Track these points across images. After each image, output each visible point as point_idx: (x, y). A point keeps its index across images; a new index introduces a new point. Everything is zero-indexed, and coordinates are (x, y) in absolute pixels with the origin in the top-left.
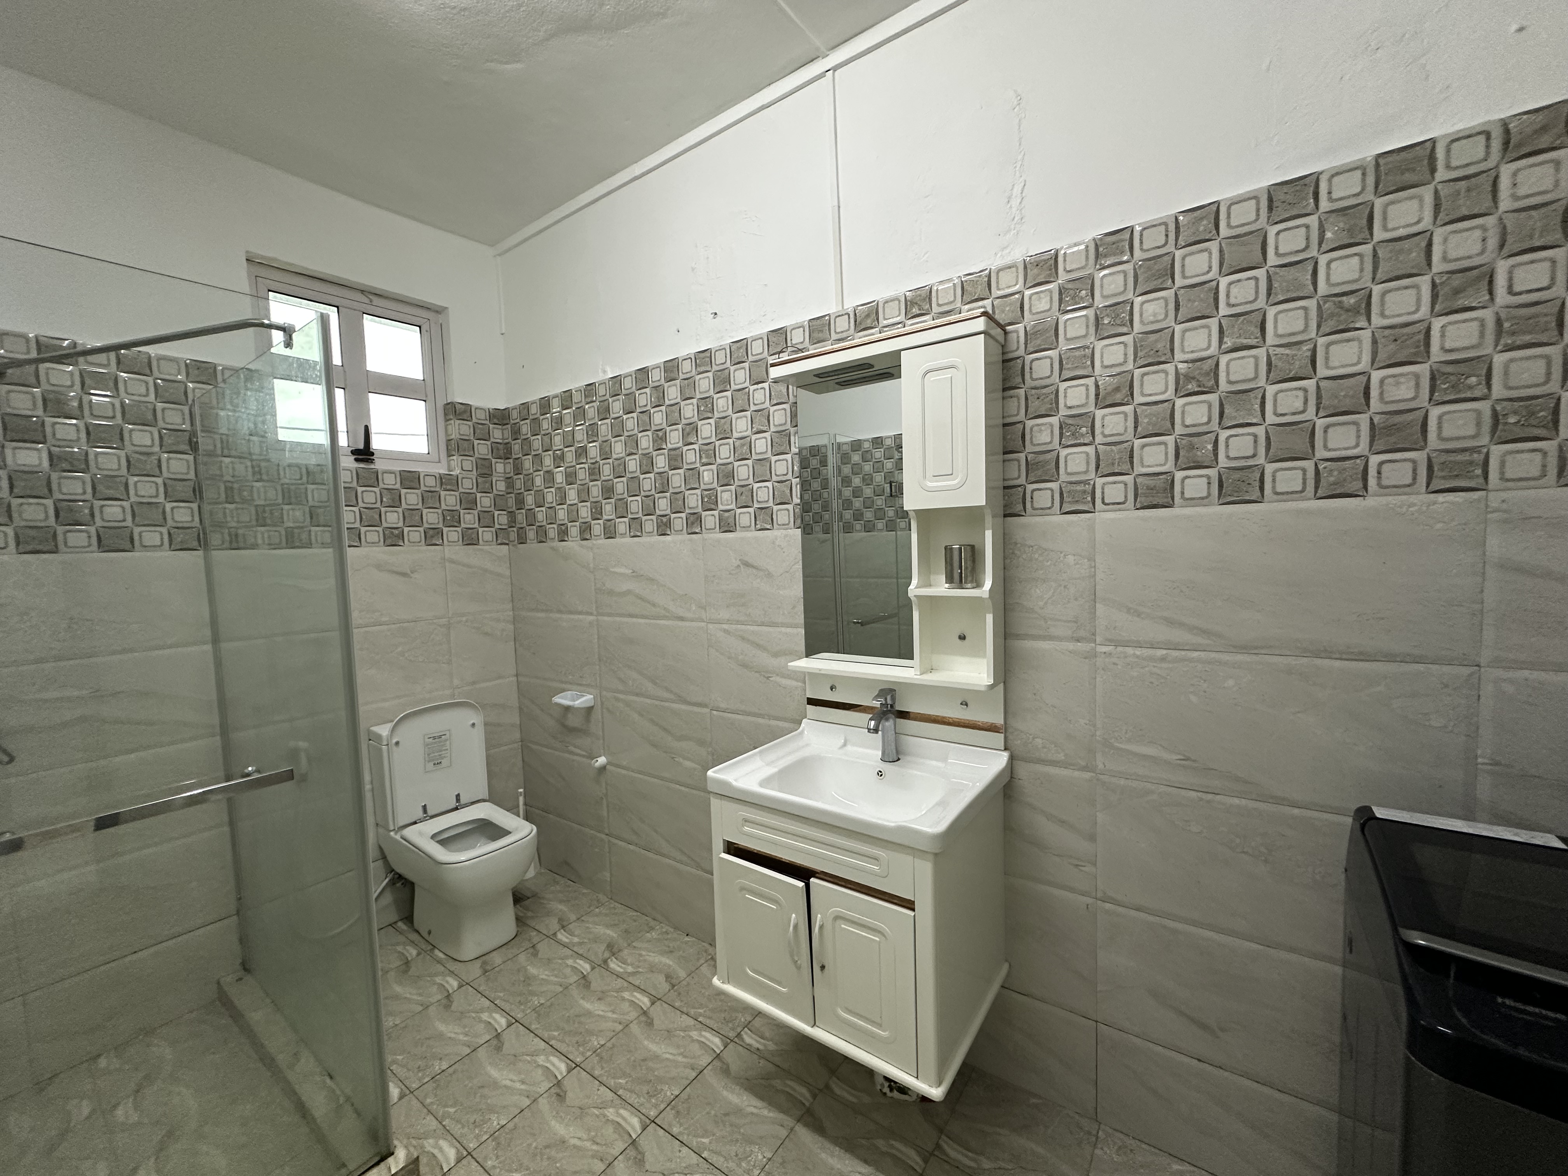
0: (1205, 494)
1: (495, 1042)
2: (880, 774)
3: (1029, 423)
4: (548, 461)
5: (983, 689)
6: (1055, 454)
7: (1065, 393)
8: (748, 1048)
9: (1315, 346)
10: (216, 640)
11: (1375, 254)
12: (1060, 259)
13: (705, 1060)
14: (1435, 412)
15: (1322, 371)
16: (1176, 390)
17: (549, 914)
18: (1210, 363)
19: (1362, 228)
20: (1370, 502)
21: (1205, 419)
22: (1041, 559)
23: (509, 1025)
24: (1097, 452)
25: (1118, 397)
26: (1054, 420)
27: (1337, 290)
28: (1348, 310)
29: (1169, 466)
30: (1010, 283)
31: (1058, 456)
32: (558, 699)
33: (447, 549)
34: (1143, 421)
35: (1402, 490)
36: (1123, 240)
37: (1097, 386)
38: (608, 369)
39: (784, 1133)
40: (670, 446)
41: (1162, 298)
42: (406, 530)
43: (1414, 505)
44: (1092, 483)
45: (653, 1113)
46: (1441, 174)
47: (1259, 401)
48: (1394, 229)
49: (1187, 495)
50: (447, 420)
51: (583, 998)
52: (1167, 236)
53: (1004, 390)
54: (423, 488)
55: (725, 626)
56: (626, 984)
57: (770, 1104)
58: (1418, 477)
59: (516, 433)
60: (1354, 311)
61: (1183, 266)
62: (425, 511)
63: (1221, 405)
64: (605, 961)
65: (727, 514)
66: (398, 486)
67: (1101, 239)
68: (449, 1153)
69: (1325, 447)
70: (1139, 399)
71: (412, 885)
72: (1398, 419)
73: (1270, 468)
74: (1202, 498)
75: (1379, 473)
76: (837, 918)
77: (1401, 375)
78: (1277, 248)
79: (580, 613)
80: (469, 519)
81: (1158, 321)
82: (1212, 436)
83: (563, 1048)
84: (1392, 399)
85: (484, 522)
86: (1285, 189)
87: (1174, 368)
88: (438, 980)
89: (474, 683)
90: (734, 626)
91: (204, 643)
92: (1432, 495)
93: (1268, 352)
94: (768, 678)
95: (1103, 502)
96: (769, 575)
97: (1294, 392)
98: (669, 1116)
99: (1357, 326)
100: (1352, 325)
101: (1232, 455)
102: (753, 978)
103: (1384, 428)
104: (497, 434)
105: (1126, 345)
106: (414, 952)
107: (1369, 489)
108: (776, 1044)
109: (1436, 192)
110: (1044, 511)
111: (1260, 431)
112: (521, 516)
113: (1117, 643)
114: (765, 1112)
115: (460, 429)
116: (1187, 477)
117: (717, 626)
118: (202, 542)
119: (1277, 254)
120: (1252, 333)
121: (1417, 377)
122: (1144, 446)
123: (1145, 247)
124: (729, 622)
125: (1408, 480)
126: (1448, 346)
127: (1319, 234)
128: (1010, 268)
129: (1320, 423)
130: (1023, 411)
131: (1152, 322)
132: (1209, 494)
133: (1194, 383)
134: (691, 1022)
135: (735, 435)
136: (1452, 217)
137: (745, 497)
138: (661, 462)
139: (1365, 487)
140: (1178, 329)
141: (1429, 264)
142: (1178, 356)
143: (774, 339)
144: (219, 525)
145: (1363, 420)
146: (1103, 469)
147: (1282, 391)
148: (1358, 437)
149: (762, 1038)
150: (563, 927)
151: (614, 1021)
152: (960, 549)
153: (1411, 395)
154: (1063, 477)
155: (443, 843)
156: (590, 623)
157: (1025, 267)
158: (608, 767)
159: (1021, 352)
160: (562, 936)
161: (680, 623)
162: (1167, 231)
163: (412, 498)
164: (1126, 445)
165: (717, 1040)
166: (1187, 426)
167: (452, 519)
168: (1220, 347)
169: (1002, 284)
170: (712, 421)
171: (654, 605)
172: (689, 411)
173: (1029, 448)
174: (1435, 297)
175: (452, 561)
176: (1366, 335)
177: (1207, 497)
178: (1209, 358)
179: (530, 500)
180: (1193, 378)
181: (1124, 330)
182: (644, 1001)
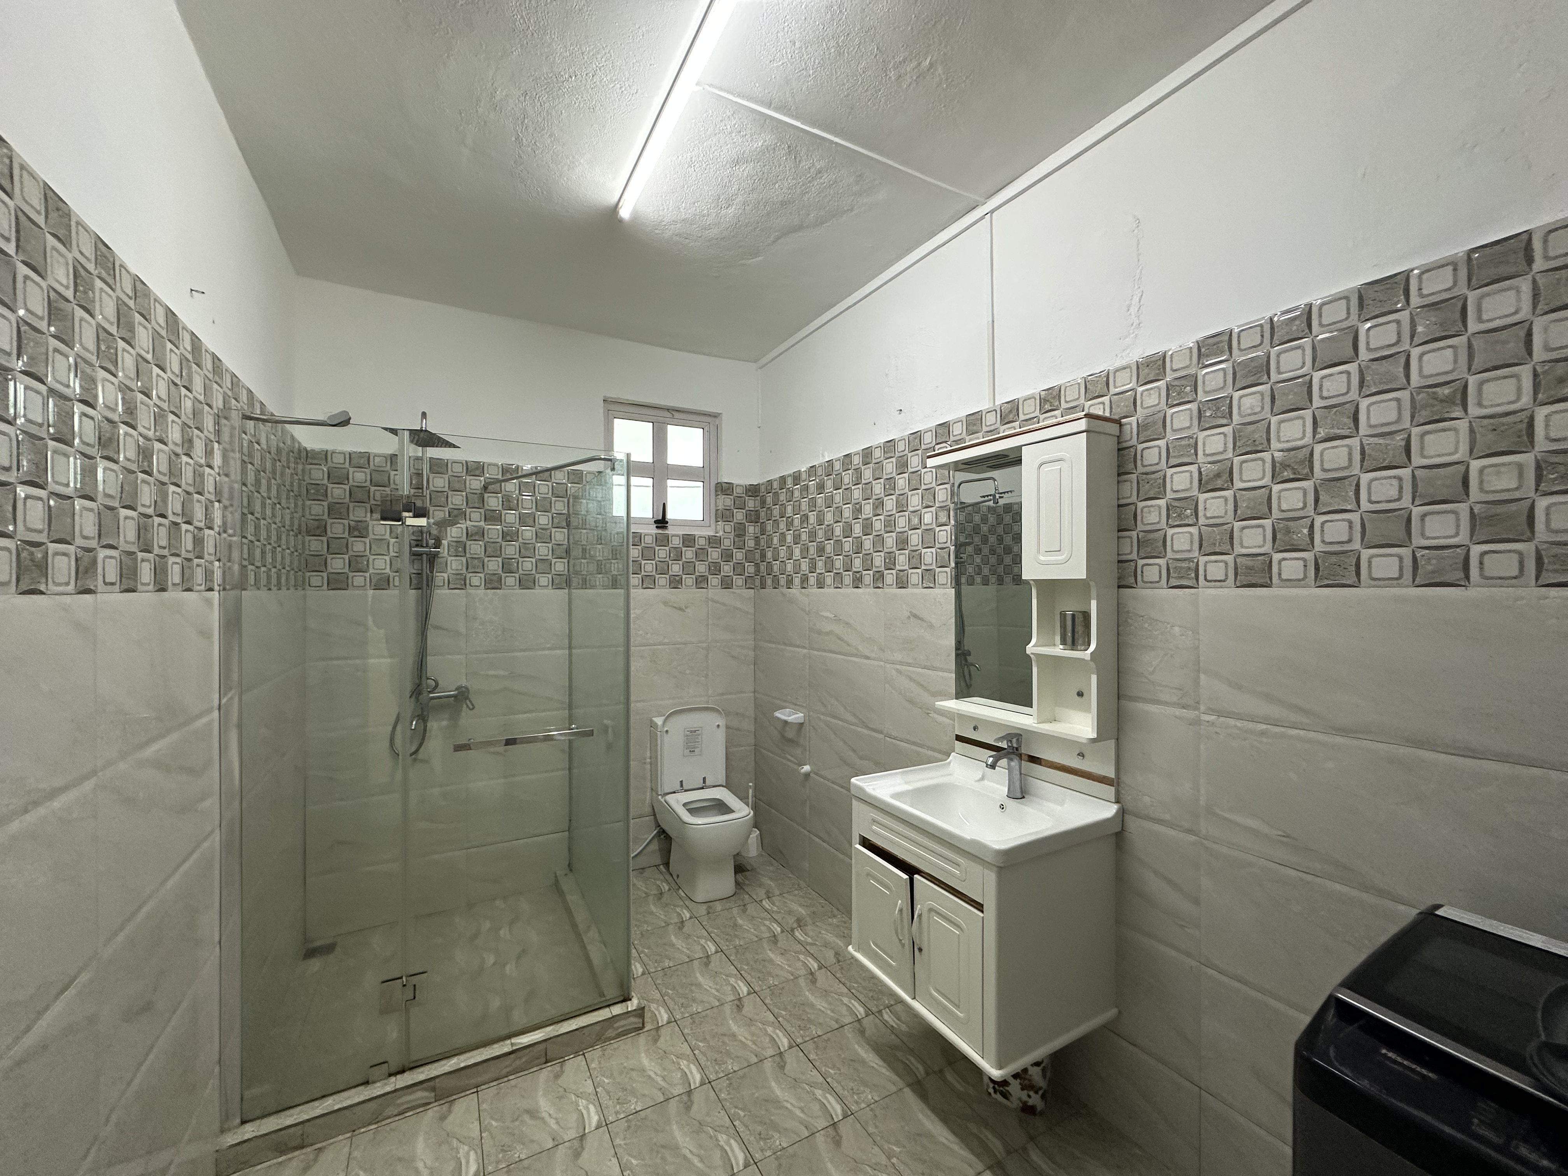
0: (1301, 576)
1: (705, 960)
2: (1002, 807)
3: (1140, 505)
4: (782, 526)
5: (1085, 741)
6: (1162, 533)
7: (1172, 478)
8: (885, 1023)
9: (1409, 436)
10: (570, 648)
11: (1470, 346)
12: (1168, 359)
13: (848, 1019)
14: (1542, 504)
15: (1416, 460)
16: (1273, 477)
17: (761, 885)
18: (1305, 452)
19: (1454, 321)
20: (1472, 593)
21: (1301, 505)
22: (1150, 628)
23: (716, 952)
24: (1200, 532)
25: (1219, 483)
26: (1162, 502)
27: (1431, 381)
28: (1442, 401)
29: (1267, 548)
30: (1124, 382)
31: (1165, 535)
32: (778, 714)
33: (710, 591)
34: (1243, 505)
35: (1509, 581)
36: (1222, 342)
37: (1200, 473)
38: (826, 454)
39: (894, 1089)
40: (864, 516)
41: (1258, 392)
42: (684, 577)
43: (1522, 598)
44: (1196, 560)
45: (799, 1041)
46: (1539, 264)
47: (1353, 488)
48: (1489, 321)
49: (1284, 576)
50: (717, 495)
51: (770, 950)
52: (1262, 336)
53: (1119, 475)
54: (697, 546)
55: (898, 667)
56: (804, 950)
57: (889, 1066)
58: (1525, 569)
59: (763, 503)
60: (1448, 401)
61: (1278, 362)
62: (697, 563)
63: (1316, 491)
64: (793, 930)
65: (902, 573)
66: (681, 545)
67: (1203, 341)
68: (663, 1016)
69: (1423, 535)
70: (1238, 484)
71: (670, 838)
72: (1499, 509)
73: (1366, 554)
74: (1299, 580)
75: (1481, 563)
76: (931, 910)
77: (1504, 464)
78: (1368, 343)
79: (798, 647)
80: (727, 569)
81: (1255, 414)
82: (1308, 521)
83: (749, 978)
84: (1492, 489)
85: (739, 571)
86: (1376, 287)
87: (1270, 457)
88: (678, 910)
89: (722, 694)
90: (904, 667)
91: (563, 649)
92: (1543, 589)
93: (1361, 442)
94: (928, 714)
95: (1206, 579)
96: (931, 626)
97: (1389, 481)
98: (810, 1046)
99: (1453, 415)
100: (1447, 415)
101: (1327, 540)
102: (874, 950)
103: (1485, 518)
104: (751, 504)
105: (1225, 435)
106: (667, 888)
107: (1472, 579)
108: (908, 1027)
109: (1534, 281)
110: (1153, 585)
111: (1355, 517)
112: (763, 567)
113: (1220, 713)
114: (884, 1071)
115: (726, 501)
116: (1284, 559)
117: (892, 666)
118: (568, 584)
119: (1369, 349)
120: (1345, 424)
121: (1520, 467)
122: (1244, 528)
123: (1243, 347)
124: (901, 663)
125: (1515, 572)
126: (1553, 435)
127: (1411, 328)
128: (1125, 368)
129: (1417, 511)
130: (1135, 493)
131: (1249, 415)
132: (1305, 577)
133: (1290, 472)
134: (846, 990)
135: (910, 509)
136: (1553, 306)
137: (915, 560)
138: (857, 529)
139: (1467, 577)
140: (1274, 420)
141: (1530, 353)
142: (1275, 445)
143: (941, 431)
144: (577, 573)
145: (1463, 508)
146: (1207, 549)
147: (1376, 479)
148: (1458, 526)
149: (898, 1020)
150: (768, 898)
151: (788, 972)
152: (1073, 616)
153: (1514, 485)
154: (1170, 554)
155: (691, 811)
156: (805, 655)
157: (1138, 368)
158: (812, 775)
159: (1134, 441)
160: (766, 904)
161: (866, 661)
162: (1262, 331)
163: (689, 554)
164: (1225, 527)
165: (862, 1010)
166: (1283, 511)
167: (715, 569)
168: (1314, 437)
169: (1118, 384)
170: (894, 497)
171: (848, 645)
172: (878, 488)
173: (1140, 527)
174: (1536, 387)
175: (713, 601)
176: (1463, 425)
177: (1303, 579)
178: (1302, 447)
179: (769, 555)
180: (1289, 466)
181: (1224, 421)
182: (814, 965)
